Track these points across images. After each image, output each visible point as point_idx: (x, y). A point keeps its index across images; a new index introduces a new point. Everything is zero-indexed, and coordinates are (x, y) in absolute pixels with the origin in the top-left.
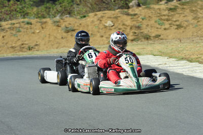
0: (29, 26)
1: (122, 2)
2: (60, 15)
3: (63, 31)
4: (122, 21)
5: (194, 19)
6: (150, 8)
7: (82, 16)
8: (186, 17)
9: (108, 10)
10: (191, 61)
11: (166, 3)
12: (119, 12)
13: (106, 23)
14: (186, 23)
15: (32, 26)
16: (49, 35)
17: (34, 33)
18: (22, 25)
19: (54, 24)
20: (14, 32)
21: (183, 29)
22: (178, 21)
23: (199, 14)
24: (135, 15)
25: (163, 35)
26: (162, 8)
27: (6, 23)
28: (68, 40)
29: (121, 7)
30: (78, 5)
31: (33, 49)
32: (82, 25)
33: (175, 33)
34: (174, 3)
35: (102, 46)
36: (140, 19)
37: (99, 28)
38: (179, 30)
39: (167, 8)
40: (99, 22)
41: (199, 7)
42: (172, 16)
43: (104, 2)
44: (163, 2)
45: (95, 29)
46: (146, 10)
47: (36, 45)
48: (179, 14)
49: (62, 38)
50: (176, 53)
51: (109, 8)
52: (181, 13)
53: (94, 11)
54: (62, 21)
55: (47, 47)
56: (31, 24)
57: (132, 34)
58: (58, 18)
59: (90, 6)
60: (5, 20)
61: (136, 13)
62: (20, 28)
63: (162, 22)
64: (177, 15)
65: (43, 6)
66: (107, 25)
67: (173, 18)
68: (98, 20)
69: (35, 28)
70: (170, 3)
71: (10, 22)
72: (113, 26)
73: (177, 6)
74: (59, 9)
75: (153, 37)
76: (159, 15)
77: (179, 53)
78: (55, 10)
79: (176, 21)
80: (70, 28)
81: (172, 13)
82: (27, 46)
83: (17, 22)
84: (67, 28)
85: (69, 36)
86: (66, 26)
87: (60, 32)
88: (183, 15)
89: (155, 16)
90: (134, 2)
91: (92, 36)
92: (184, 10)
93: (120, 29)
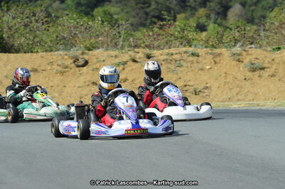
0: (195, 59)
2: (240, 44)
3: (246, 69)
7: (274, 47)
15: (200, 59)
16: (226, 73)
17: (202, 70)
18: (185, 56)
19: (232, 58)
20: (172, 67)
27: (160, 52)
28: (254, 83)
31: (201, 94)
32: (276, 61)
47: (206, 88)
49: (245, 79)
54: (244, 53)
56: (198, 56)
58: (237, 49)
60: (159, 48)
62: (182, 62)
69: (204, 62)
71: (166, 51)
80: (257, 64)
82: (192, 89)
83: (177, 51)
84: (252, 64)
85: (256, 76)
86: (251, 61)
87: (241, 71)
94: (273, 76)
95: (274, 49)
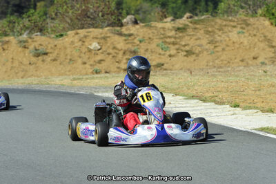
1: (113, 17)
2: (28, 32)
3: (31, 54)
4: (112, 43)
5: (209, 43)
6: (150, 27)
7: (58, 34)
8: (199, 41)
9: (93, 28)
10: (204, 101)
11: (173, 20)
12: (109, 30)
13: (91, 45)
14: (199, 49)
16: (13, 59)
19: (19, 45)
21: (194, 56)
22: (188, 45)
23: (216, 36)
24: (130, 35)
25: (167, 63)
26: (166, 27)
28: (38, 67)
29: (112, 25)
30: (52, 19)
32: (58, 46)
33: (183, 62)
34: (184, 20)
35: (84, 77)
36: (136, 41)
37: (81, 52)
38: (189, 57)
39: (173, 27)
40: (80, 43)
41: (217, 27)
42: (180, 38)
43: (89, 17)
44: (169, 19)
45: (76, 54)
46: (145, 29)
48: (190, 35)
49: (30, 63)
50: (185, 88)
51: (95, 25)
52: (193, 35)
53: (74, 29)
54: (30, 40)
55: (9, 76)
57: (125, 61)
58: (25, 36)
59: (69, 21)
61: (131, 32)
63: (166, 46)
64: (186, 37)
65: (5, 19)
66: (92, 47)
67: (181, 41)
68: (80, 40)
70: (178, 20)
72: (100, 49)
73: (188, 25)
74: (27, 24)
75: (154, 66)
76: (162, 36)
77: (189, 89)
78: (21, 25)
79: (185, 45)
80: (41, 50)
81: (181, 34)
84: (36, 50)
85: (40, 62)
86: (35, 47)
87: (27, 56)
88: (195, 37)
89: (158, 37)
90: (129, 17)
91: (71, 62)
92: (196, 31)
93: (109, 54)
94: (55, 60)
95: (57, 36)
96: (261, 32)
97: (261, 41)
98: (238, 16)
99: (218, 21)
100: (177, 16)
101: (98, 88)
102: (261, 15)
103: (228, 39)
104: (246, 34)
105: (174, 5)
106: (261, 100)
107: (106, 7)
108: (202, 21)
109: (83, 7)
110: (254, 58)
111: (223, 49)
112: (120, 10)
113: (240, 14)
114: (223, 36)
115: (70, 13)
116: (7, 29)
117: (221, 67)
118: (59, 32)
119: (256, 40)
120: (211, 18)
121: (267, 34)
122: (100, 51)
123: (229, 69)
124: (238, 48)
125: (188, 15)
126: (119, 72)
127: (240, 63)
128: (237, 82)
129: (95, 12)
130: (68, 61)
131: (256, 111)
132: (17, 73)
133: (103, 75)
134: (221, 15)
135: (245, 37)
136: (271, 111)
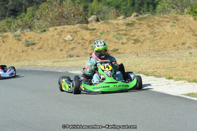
1: (82, 17)
2: (21, 29)
3: (23, 45)
4: (81, 36)
5: (151, 34)
6: (108, 23)
7: (42, 30)
8: (143, 32)
9: (67, 25)
10: (147, 75)
11: (124, 18)
12: (78, 26)
13: (66, 37)
14: (143, 38)
16: (10, 48)
19: (14, 38)
21: (140, 43)
22: (135, 35)
23: (155, 29)
24: (94, 29)
25: (121, 49)
26: (120, 23)
28: (28, 54)
29: (81, 22)
30: (38, 19)
32: (43, 39)
33: (132, 48)
34: (132, 18)
35: (61, 60)
36: (98, 34)
37: (59, 42)
38: (137, 44)
39: (125, 23)
40: (58, 36)
41: (156, 22)
42: (130, 30)
43: (64, 17)
44: (121, 17)
45: (55, 43)
46: (104, 25)
48: (137, 29)
49: (23, 51)
50: (133, 66)
51: (69, 23)
52: (139, 28)
53: (54, 26)
54: (22, 35)
55: (8, 60)
58: (18, 32)
59: (50, 21)
61: (95, 27)
63: (119, 37)
64: (134, 30)
65: (4, 20)
66: (67, 39)
67: (130, 32)
68: (58, 34)
70: (127, 18)
73: (135, 22)
74: (20, 23)
75: (111, 51)
76: (117, 30)
77: (136, 67)
78: (16, 24)
79: (133, 36)
80: (31, 42)
81: (130, 28)
84: (27, 41)
85: (30, 49)
86: (26, 40)
87: (20, 46)
88: (140, 30)
89: (114, 30)
90: (93, 17)
91: (52, 50)
92: (141, 25)
93: (79, 43)
94: (40, 48)
96: (187, 25)
97: (188, 32)
98: (171, 14)
99: (156, 17)
100: (128, 15)
101: (71, 68)
102: (187, 13)
103: (163, 31)
104: (177, 27)
105: (125, 7)
106: (188, 74)
107: (76, 10)
108: (145, 18)
109: (60, 10)
110: (183, 44)
111: (161, 38)
112: (87, 12)
113: (172, 13)
114: (160, 28)
115: (51, 15)
116: (6, 27)
117: (159, 51)
118: (43, 28)
119: (184, 31)
120: (152, 16)
121: (191, 26)
122: (73, 41)
123: (165, 52)
124: (171, 37)
125: (135, 14)
126: (86, 56)
127: (173, 48)
128: (170, 61)
129: (68, 13)
130: (50, 49)
131: (184, 81)
132: (13, 58)
133: (75, 58)
134: (158, 14)
135: (176, 29)
136: (195, 81)
